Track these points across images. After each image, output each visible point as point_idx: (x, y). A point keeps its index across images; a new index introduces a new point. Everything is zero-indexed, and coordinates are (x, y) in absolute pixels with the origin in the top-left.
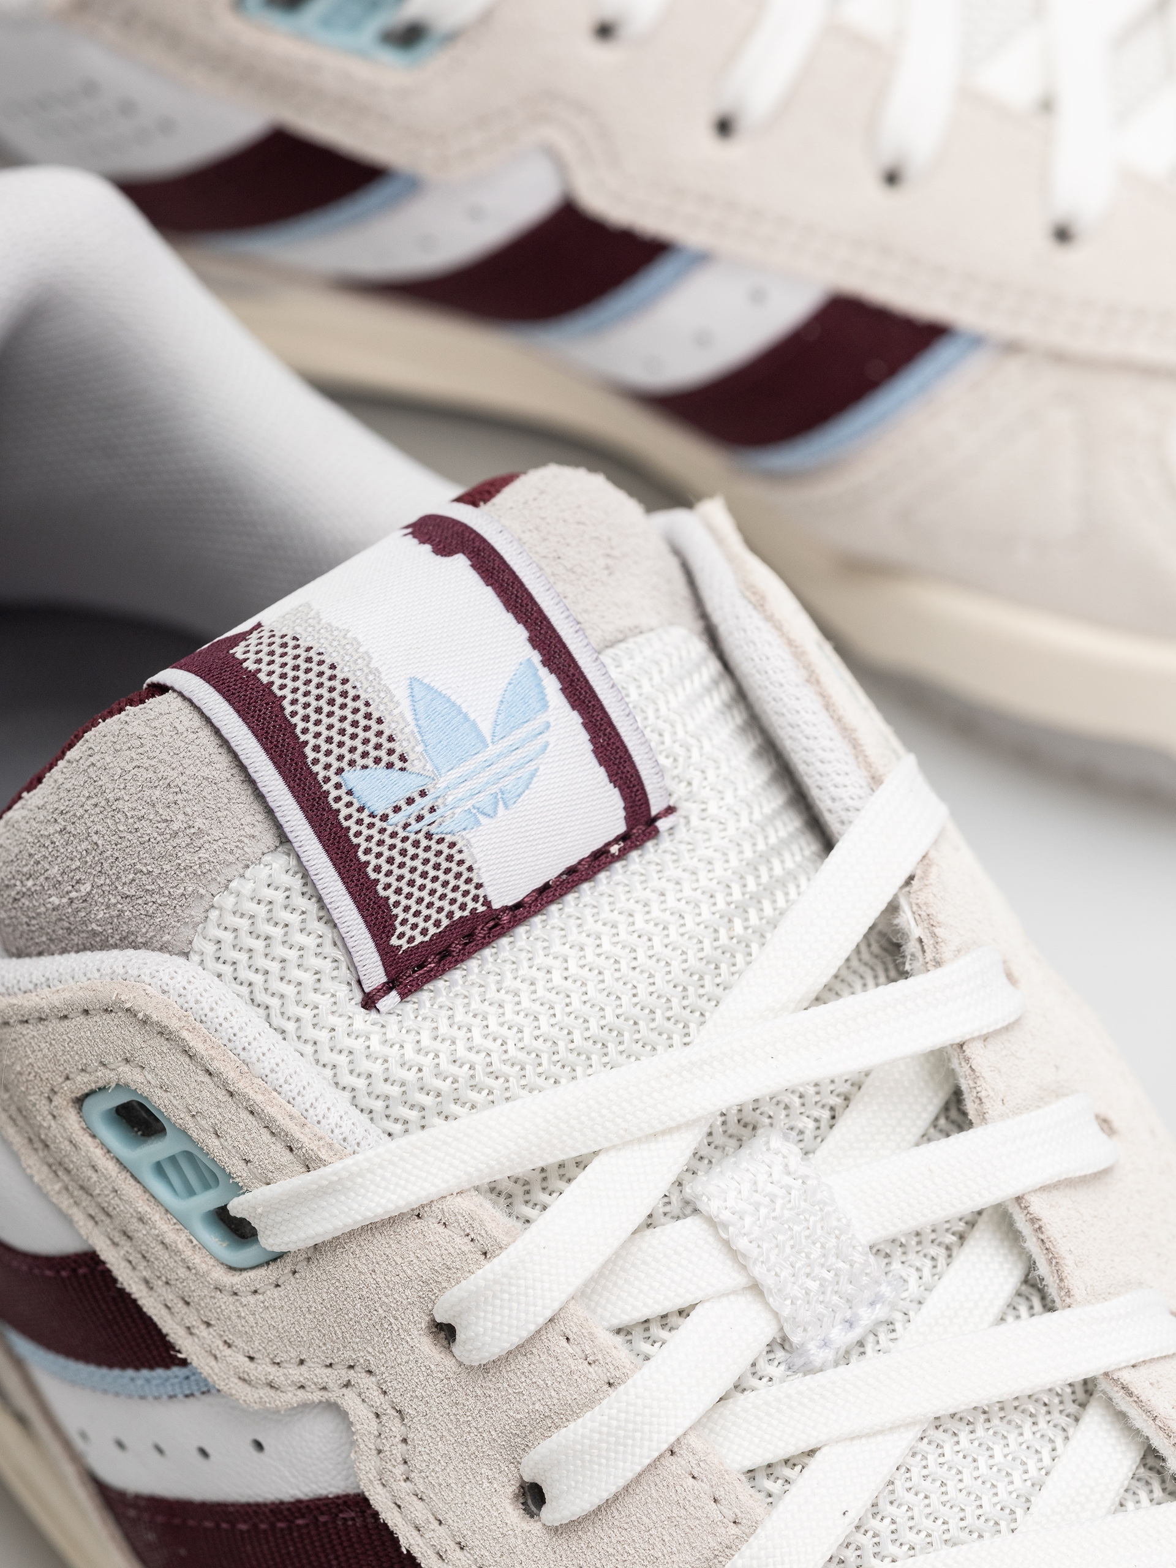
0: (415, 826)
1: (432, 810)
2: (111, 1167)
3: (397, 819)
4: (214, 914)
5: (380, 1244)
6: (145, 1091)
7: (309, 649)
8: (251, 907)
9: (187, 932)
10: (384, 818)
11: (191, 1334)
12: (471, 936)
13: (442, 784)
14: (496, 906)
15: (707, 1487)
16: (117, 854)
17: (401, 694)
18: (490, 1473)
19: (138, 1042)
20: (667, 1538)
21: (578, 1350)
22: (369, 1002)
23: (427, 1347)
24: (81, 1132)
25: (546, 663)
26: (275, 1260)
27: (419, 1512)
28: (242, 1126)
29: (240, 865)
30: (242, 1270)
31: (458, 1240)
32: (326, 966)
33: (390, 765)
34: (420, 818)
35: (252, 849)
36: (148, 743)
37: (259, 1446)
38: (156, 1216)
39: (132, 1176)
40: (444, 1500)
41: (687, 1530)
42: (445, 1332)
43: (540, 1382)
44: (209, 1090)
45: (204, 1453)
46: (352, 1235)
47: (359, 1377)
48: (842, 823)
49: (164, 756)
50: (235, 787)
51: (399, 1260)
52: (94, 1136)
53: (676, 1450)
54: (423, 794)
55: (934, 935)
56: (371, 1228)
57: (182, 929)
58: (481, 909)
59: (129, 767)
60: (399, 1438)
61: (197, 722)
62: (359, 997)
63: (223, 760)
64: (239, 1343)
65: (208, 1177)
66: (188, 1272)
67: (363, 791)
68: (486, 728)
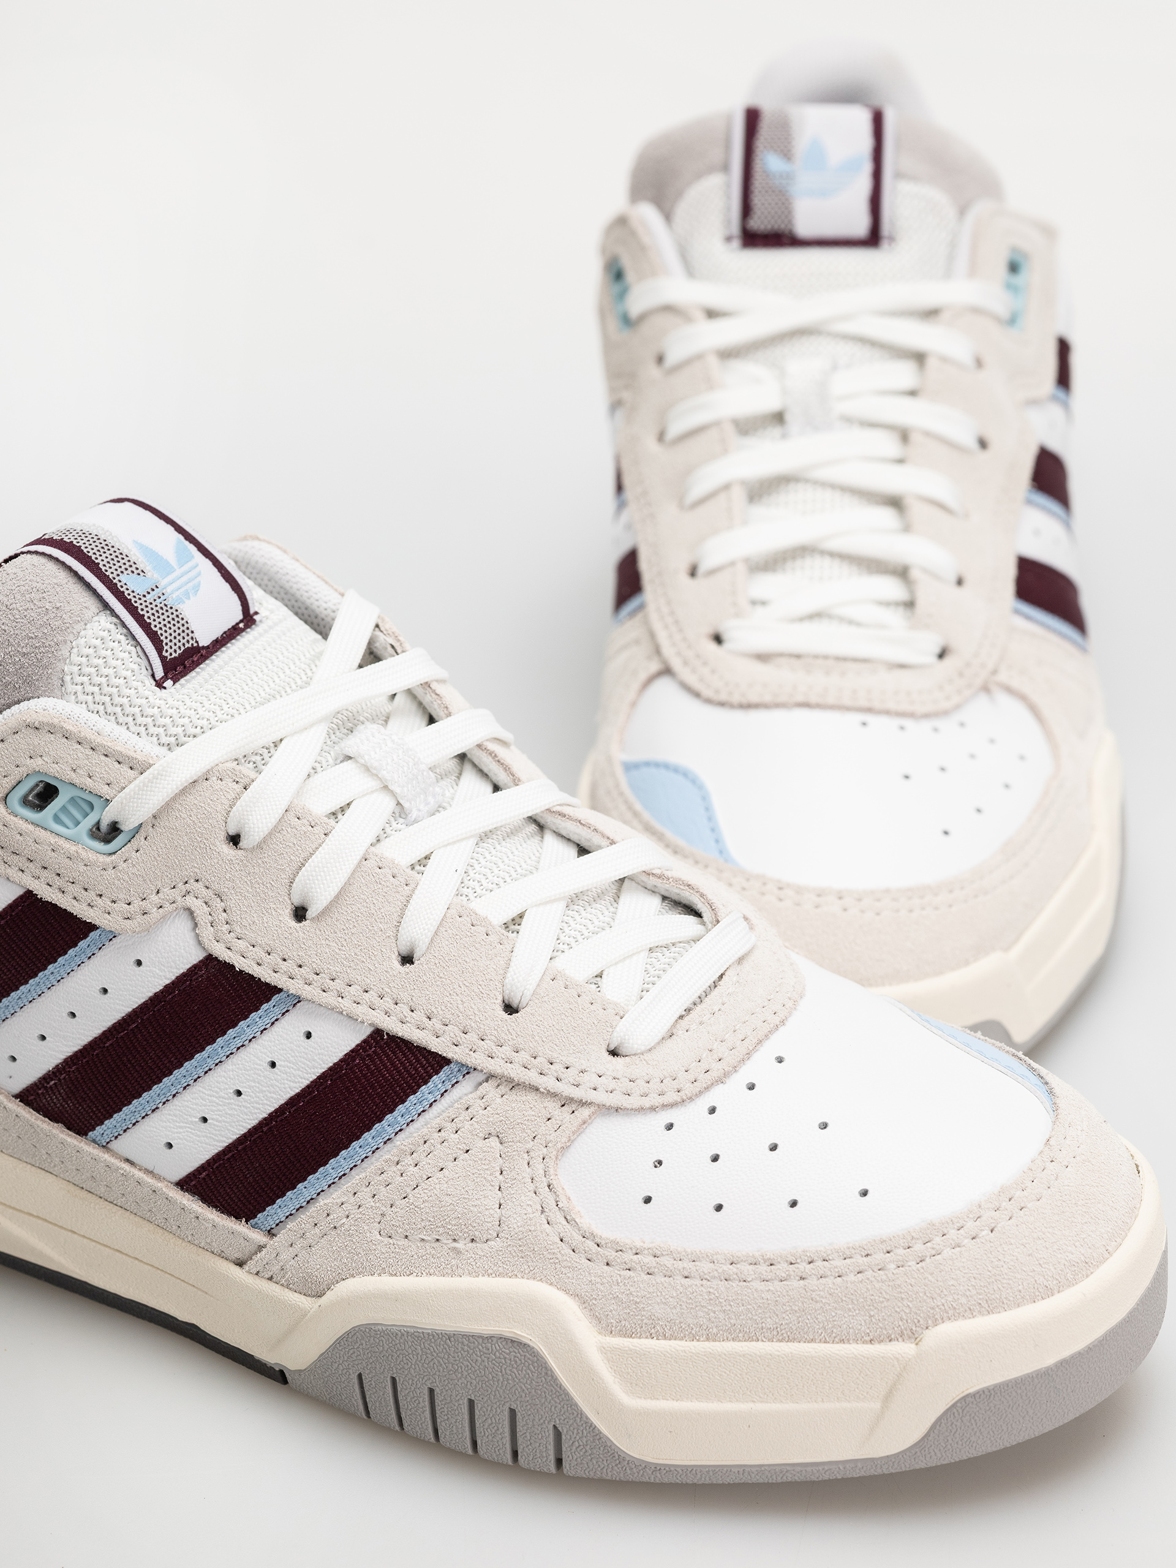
0: (158, 601)
1: (163, 594)
2: (31, 827)
3: (149, 597)
4: (75, 650)
5: (190, 799)
6: (44, 769)
8: (87, 651)
9: (60, 665)
10: (144, 596)
11: (92, 907)
13: (164, 583)
14: (201, 645)
15: (388, 871)
16: (16, 632)
17: (131, 545)
18: (274, 906)
19: (36, 741)
20: (375, 902)
21: (306, 821)
23: (227, 850)
24: (8, 815)
26: (134, 837)
27: (242, 946)
28: (103, 764)
29: (83, 623)
30: (114, 853)
31: (230, 784)
32: (136, 667)
33: (138, 575)
34: (159, 598)
35: (89, 614)
36: (20, 574)
37: (139, 963)
38: (61, 842)
39: (42, 827)
40: (253, 932)
41: (384, 894)
42: (235, 839)
43: (291, 844)
44: (83, 751)
45: (105, 991)
46: (174, 799)
47: (192, 885)
48: (334, 612)
49: (32, 578)
51: (203, 805)
52: (18, 817)
53: (368, 857)
54: (157, 587)
55: (399, 641)
56: (184, 791)
57: (58, 664)
58: (195, 645)
59: (14, 588)
60: (221, 910)
62: (152, 680)
64: (121, 896)
65: (87, 808)
66: (82, 868)
67: (131, 584)
68: (173, 562)
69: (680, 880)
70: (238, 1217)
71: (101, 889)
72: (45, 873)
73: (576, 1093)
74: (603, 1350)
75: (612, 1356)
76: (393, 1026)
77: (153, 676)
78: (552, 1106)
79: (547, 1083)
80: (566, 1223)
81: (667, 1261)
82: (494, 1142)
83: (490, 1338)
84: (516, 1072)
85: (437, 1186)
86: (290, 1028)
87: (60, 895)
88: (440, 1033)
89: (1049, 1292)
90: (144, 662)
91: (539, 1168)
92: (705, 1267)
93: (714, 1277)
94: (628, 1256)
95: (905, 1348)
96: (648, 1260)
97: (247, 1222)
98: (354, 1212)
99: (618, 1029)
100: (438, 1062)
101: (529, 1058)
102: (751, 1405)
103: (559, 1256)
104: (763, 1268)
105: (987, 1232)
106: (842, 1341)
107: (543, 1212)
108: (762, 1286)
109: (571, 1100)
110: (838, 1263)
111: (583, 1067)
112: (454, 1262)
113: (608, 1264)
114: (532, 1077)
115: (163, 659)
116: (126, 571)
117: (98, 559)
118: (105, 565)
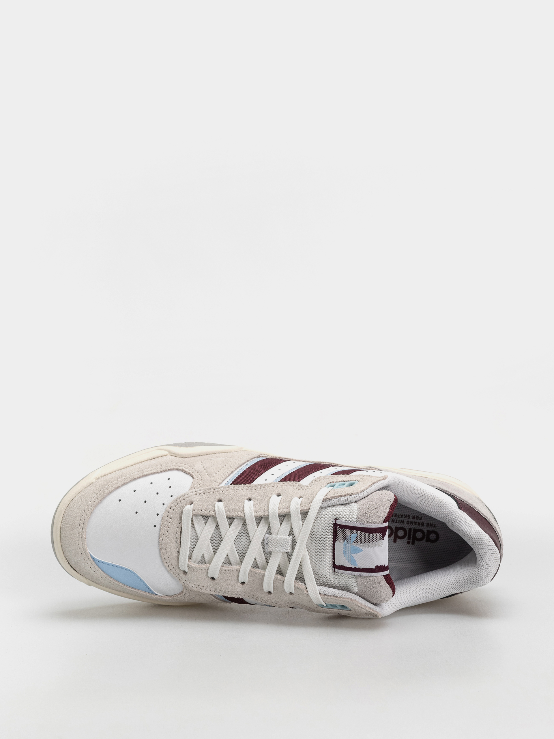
0: (347, 538)
1: (348, 542)
3: (349, 537)
10: (350, 535)
13: (350, 545)
14: (336, 542)
17: (362, 548)
22: (335, 519)
25: (356, 568)
33: (355, 540)
67: (354, 535)
68: (353, 555)
115: (338, 524)
116: (357, 538)
117: (364, 534)
118: (362, 533)
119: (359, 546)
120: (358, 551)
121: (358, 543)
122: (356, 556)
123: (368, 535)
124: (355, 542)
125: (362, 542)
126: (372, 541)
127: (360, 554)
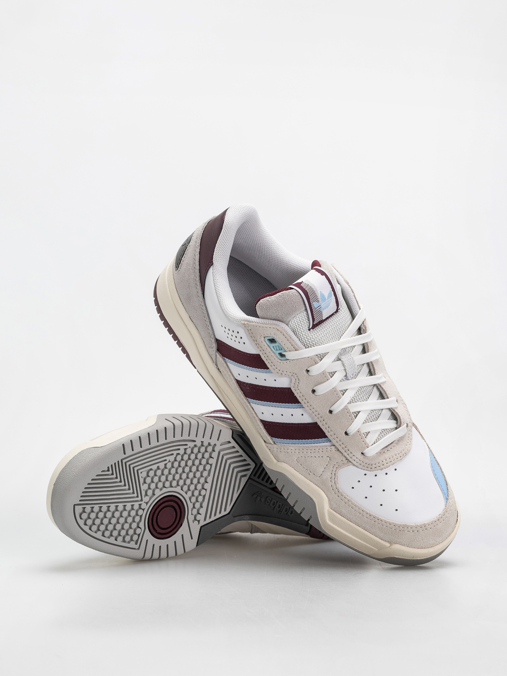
1: (321, 308)
2: (266, 346)
3: (317, 309)
4: (295, 317)
6: (274, 337)
7: (310, 286)
8: (298, 318)
9: (290, 319)
10: (316, 308)
11: (271, 366)
12: (317, 325)
13: (322, 305)
17: (319, 293)
18: (309, 387)
19: (277, 333)
20: (330, 398)
21: (324, 376)
22: (309, 330)
23: (305, 372)
24: (263, 341)
26: (287, 360)
27: (298, 391)
28: (288, 344)
29: (300, 312)
30: (281, 360)
31: (313, 361)
33: (317, 302)
34: (319, 309)
35: (302, 310)
37: (275, 380)
38: (272, 352)
39: (269, 347)
40: (302, 390)
41: (333, 397)
42: (308, 371)
45: (265, 380)
46: (299, 359)
47: (294, 375)
50: (302, 303)
51: (305, 362)
52: (265, 342)
54: (320, 306)
55: (365, 329)
56: (302, 358)
60: (298, 382)
61: (299, 294)
62: (308, 329)
63: (301, 299)
64: (279, 368)
65: (281, 349)
66: (273, 359)
67: (315, 305)
68: (326, 298)
69: (397, 413)
70: (269, 435)
71: (275, 364)
72: (265, 355)
73: (350, 459)
74: (328, 511)
75: (330, 514)
76: (320, 424)
77: (309, 327)
78: (344, 459)
79: (345, 454)
80: (334, 483)
81: (350, 503)
82: (329, 459)
83: (307, 495)
84: (340, 449)
85: (313, 460)
86: (299, 411)
87: (266, 360)
88: (329, 432)
89: (422, 548)
90: (308, 324)
91: (335, 469)
92: (357, 509)
93: (358, 511)
94: (343, 498)
95: (388, 545)
96: (346, 501)
97: (271, 437)
98: (293, 453)
99: (365, 450)
100: (325, 436)
101: (344, 447)
102: (352, 536)
103: (329, 489)
104: (368, 515)
105: (416, 531)
106: (376, 536)
107: (331, 478)
108: (366, 518)
109: (348, 460)
110: (383, 523)
111: (354, 455)
112: (308, 476)
113: (338, 496)
114: (343, 451)
115: (313, 324)
116: (315, 301)
117: (310, 297)
118: (311, 299)
119: (319, 297)
120: (323, 296)
121: (318, 299)
122: (326, 295)
123: (309, 293)
124: (319, 301)
125: (316, 296)
126: (310, 288)
127: (323, 292)
